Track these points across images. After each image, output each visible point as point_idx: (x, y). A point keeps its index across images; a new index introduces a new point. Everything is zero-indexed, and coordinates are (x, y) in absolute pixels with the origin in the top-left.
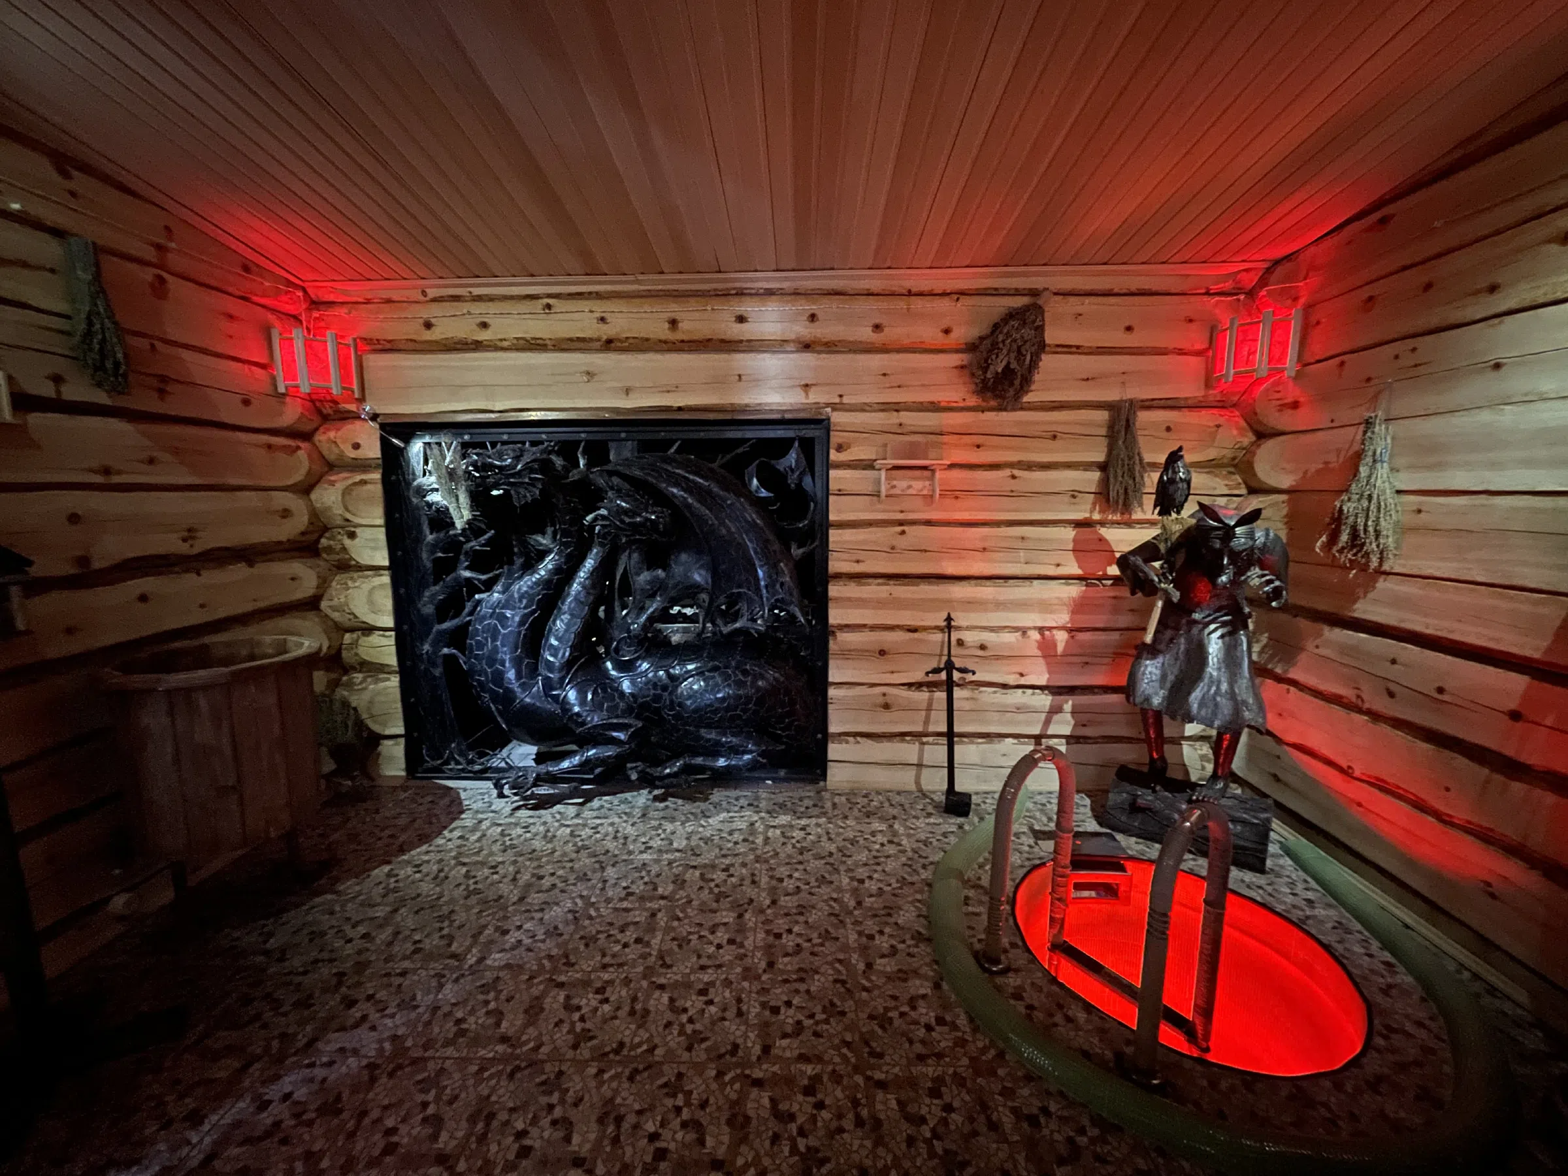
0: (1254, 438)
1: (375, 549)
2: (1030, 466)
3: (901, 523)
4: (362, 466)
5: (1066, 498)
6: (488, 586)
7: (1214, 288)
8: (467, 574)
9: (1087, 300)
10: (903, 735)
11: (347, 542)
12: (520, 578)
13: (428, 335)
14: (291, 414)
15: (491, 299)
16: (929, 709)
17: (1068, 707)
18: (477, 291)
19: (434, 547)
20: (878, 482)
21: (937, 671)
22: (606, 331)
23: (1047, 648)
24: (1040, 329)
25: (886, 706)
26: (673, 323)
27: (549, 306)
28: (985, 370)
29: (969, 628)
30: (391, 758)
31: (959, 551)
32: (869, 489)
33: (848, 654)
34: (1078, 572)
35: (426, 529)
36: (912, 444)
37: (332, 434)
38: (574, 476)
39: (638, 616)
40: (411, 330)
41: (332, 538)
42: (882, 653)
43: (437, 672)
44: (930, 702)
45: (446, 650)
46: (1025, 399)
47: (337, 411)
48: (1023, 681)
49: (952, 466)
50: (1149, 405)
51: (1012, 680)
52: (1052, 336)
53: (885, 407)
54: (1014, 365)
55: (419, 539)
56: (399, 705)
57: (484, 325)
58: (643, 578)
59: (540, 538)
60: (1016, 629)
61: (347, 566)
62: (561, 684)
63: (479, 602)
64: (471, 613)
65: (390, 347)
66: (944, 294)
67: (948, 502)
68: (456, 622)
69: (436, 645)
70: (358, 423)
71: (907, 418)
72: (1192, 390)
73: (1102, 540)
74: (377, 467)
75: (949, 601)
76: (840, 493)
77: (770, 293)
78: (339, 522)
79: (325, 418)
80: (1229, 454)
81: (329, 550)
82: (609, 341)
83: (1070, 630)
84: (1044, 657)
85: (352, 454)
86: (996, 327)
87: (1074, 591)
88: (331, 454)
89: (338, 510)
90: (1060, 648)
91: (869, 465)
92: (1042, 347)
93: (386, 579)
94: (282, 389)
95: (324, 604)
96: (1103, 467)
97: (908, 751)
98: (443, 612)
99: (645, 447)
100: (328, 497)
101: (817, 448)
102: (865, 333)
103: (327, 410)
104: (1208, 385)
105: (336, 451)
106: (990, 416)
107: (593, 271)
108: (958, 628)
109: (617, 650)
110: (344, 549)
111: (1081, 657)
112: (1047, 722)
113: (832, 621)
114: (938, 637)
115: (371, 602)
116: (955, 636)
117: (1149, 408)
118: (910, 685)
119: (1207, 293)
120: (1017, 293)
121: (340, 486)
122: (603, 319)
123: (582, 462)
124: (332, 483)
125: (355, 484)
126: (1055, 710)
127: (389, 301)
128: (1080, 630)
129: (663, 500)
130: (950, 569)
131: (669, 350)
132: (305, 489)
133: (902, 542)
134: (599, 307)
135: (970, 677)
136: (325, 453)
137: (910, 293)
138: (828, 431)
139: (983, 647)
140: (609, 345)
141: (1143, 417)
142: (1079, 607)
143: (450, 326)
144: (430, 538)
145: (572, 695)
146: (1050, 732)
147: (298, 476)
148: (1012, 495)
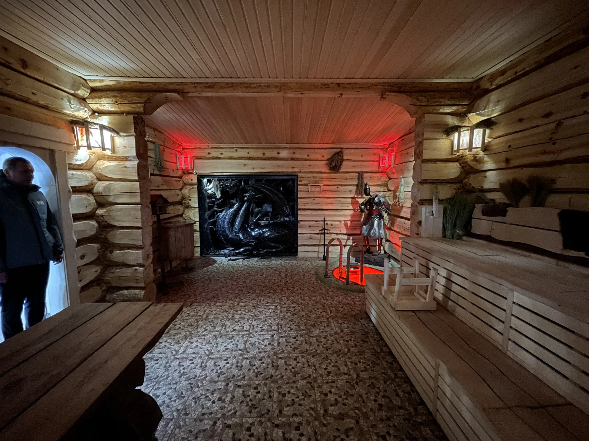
0: (388, 179)
1: (196, 203)
2: (341, 185)
3: (314, 197)
4: (192, 184)
5: (349, 192)
6: (221, 212)
7: (379, 148)
8: (216, 209)
9: (353, 150)
10: (315, 245)
11: (189, 202)
12: (229, 209)
13: (209, 156)
14: (180, 173)
15: (223, 148)
16: (320, 239)
17: (351, 238)
18: (220, 146)
19: (208, 203)
20: (309, 189)
21: (322, 230)
22: (249, 156)
23: (346, 225)
24: (343, 156)
25: (311, 238)
26: (264, 154)
27: (236, 150)
28: (331, 165)
29: (329, 221)
30: (197, 252)
31: (326, 204)
32: (306, 190)
33: (302, 227)
34: (352, 208)
35: (207, 198)
36: (316, 180)
37: (186, 177)
38: (241, 187)
39: (255, 218)
40: (205, 154)
41: (186, 201)
42: (310, 226)
43: (208, 231)
44: (321, 237)
45: (210, 226)
46: (340, 171)
47: (188, 172)
48: (341, 233)
49: (324, 185)
50: (367, 172)
51: (339, 232)
52: (345, 158)
53: (310, 172)
54: (337, 164)
55: (205, 201)
56: (199, 239)
57: (222, 154)
58: (257, 210)
59: (233, 201)
60: (339, 221)
61: (188, 207)
62: (239, 233)
63: (219, 215)
64: (217, 218)
65: (200, 158)
66: (322, 149)
67: (324, 193)
68: (213, 220)
69: (208, 225)
70: (192, 175)
71: (314, 175)
72: (376, 169)
73: (357, 201)
74: (196, 185)
75: (324, 215)
76: (300, 191)
77: (285, 148)
78: (188, 197)
79: (184, 173)
80: (384, 183)
81: (185, 203)
82: (250, 158)
83: (351, 221)
84: (345, 227)
85: (191, 182)
86: (333, 156)
87: (352, 212)
88: (186, 181)
89: (188, 194)
90: (349, 225)
91: (306, 185)
92: (343, 160)
93: (197, 210)
94: (178, 168)
95: (184, 216)
96: (357, 185)
97: (316, 249)
98: (211, 217)
99: (257, 181)
100: (186, 191)
101: (295, 181)
102: (305, 157)
103: (186, 172)
104: (379, 168)
105: (187, 181)
106: (333, 174)
107: (247, 143)
108: (326, 221)
109: (250, 226)
110: (188, 203)
111: (354, 227)
112: (347, 242)
113: (299, 219)
114: (322, 223)
115: (194, 215)
116: (326, 223)
117: (366, 173)
118: (316, 234)
119: (378, 149)
120: (338, 148)
121: (188, 189)
122: (248, 153)
123: (243, 184)
124: (186, 188)
125: (191, 188)
126: (348, 239)
127: (200, 148)
128: (353, 221)
129: (261, 192)
130: (325, 208)
131: (263, 160)
132: (181, 190)
133: (314, 202)
134: (248, 150)
135: (329, 232)
136: (185, 181)
137: (315, 148)
138: (298, 177)
139: (332, 225)
140: (249, 158)
141: (365, 175)
142: (353, 216)
143: (215, 153)
144: (208, 201)
145: (241, 236)
146: (347, 244)
147: (180, 187)
148: (337, 191)
